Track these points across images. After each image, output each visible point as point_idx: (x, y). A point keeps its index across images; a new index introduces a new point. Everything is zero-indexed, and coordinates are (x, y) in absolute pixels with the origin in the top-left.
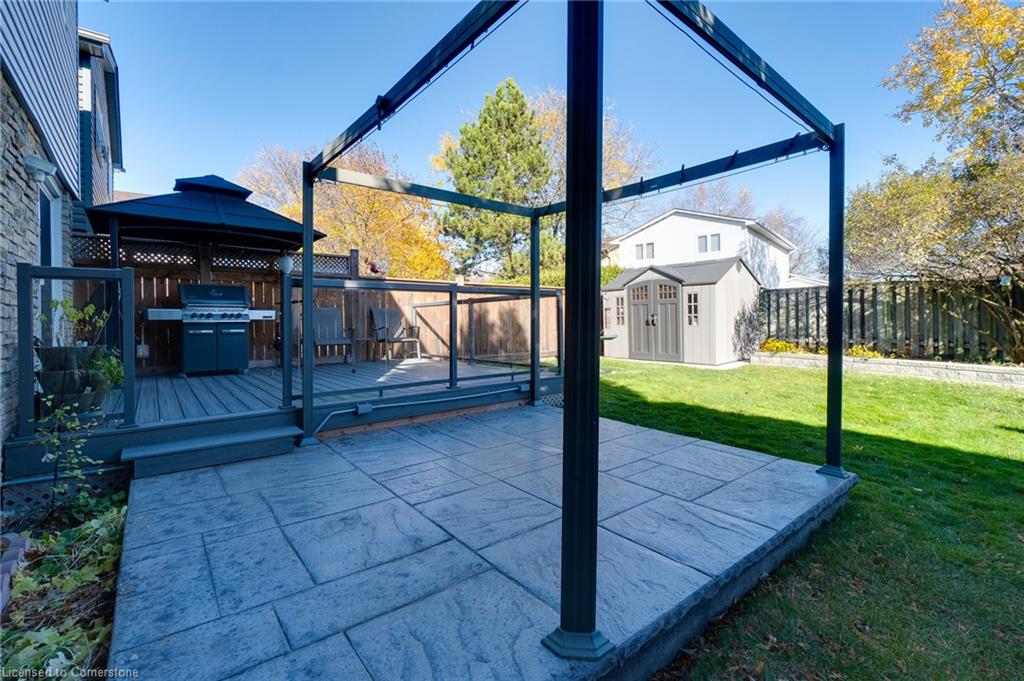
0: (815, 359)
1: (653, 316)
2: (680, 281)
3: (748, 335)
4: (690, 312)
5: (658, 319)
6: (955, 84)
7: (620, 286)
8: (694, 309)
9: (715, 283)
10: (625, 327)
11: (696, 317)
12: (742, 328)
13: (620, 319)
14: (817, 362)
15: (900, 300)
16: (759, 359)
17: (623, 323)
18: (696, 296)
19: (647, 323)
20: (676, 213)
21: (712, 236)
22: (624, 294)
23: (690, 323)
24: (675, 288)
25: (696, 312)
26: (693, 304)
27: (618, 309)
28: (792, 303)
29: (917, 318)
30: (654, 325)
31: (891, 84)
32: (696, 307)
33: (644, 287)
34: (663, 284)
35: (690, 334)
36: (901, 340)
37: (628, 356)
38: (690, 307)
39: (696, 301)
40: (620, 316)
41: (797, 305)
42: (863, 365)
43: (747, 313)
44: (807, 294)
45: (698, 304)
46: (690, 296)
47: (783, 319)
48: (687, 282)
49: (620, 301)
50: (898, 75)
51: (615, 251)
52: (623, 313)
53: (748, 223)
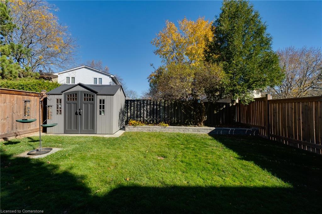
0: (149, 128)
1: (80, 110)
2: (96, 93)
3: (122, 118)
4: (100, 108)
5: (83, 111)
6: (168, 48)
7: (60, 92)
8: (102, 107)
9: (113, 95)
10: (62, 116)
11: (103, 111)
12: (121, 115)
13: (59, 111)
14: (150, 129)
15: (166, 105)
16: (129, 129)
17: (61, 114)
18: (104, 100)
19: (76, 114)
20: (85, 67)
21: (99, 78)
22: (62, 97)
23: (100, 114)
24: (93, 96)
25: (103, 108)
26: (102, 104)
27: (58, 105)
28: (135, 105)
29: (170, 111)
30: (80, 115)
31: (152, 43)
32: (103, 106)
33: (75, 94)
34: (86, 93)
35: (100, 119)
36: (166, 118)
37: (63, 132)
38: (100, 106)
39: (103, 103)
40: (59, 109)
41: (137, 106)
42: (164, 129)
43: (122, 109)
44: (141, 102)
45: (105, 104)
46: (101, 100)
47: (132, 111)
48: (99, 93)
49: (60, 101)
50: (154, 42)
51: (56, 79)
52: (60, 108)
53: (112, 76)
